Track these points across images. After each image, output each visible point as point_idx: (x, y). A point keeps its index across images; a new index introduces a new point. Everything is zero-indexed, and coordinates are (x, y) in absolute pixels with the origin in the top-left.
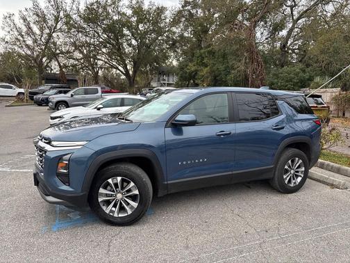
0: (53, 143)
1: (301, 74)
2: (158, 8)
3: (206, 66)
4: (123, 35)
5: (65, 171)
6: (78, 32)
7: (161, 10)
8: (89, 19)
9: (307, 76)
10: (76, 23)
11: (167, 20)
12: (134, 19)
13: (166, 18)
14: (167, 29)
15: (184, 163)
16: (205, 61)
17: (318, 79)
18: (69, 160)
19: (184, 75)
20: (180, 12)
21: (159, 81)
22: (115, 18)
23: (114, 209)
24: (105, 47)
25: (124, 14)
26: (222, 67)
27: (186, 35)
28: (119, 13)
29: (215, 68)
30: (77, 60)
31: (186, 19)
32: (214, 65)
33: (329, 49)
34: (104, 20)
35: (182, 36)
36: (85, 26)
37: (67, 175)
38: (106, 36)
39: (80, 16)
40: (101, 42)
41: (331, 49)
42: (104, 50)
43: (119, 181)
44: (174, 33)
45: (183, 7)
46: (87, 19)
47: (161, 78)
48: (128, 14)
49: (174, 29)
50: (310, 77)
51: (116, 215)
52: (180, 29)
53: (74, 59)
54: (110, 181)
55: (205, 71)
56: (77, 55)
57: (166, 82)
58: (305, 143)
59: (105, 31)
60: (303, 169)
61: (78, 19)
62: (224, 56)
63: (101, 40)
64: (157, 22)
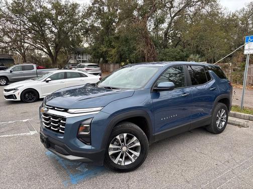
0: (70, 111)
1: (181, 53)
2: (73, 4)
3: (114, 48)
4: (45, 24)
5: (87, 133)
6: (7, 21)
7: (75, 6)
8: (17, 11)
9: (185, 54)
10: (5, 14)
11: (80, 14)
12: (54, 12)
13: (79, 12)
14: (81, 20)
15: (165, 119)
16: (113, 44)
17: (192, 56)
18: (90, 124)
19: (97, 54)
20: (90, 8)
21: (75, 58)
22: (39, 10)
23: (121, 160)
24: (30, 32)
25: (45, 8)
26: (126, 49)
27: (96, 25)
28: (41, 7)
29: (120, 49)
30: (7, 43)
31: (96, 13)
32: (119, 47)
33: (196, 37)
34: (29, 11)
35: (92, 26)
36: (13, 16)
37: (89, 137)
38: (31, 24)
39: (8, 8)
40: (27, 29)
41: (198, 37)
42: (29, 35)
43: (125, 137)
44: (87, 23)
45: (93, 4)
46: (15, 11)
47: (77, 57)
48: (48, 8)
49: (86, 21)
50: (187, 54)
51: (123, 164)
52: (90, 21)
53: (3, 42)
54: (118, 137)
55: (113, 51)
56: (6, 39)
57: (81, 60)
58: (226, 98)
59: (30, 20)
60: (226, 116)
61: (7, 10)
62: (127, 40)
63: (27, 27)
64: (72, 15)
